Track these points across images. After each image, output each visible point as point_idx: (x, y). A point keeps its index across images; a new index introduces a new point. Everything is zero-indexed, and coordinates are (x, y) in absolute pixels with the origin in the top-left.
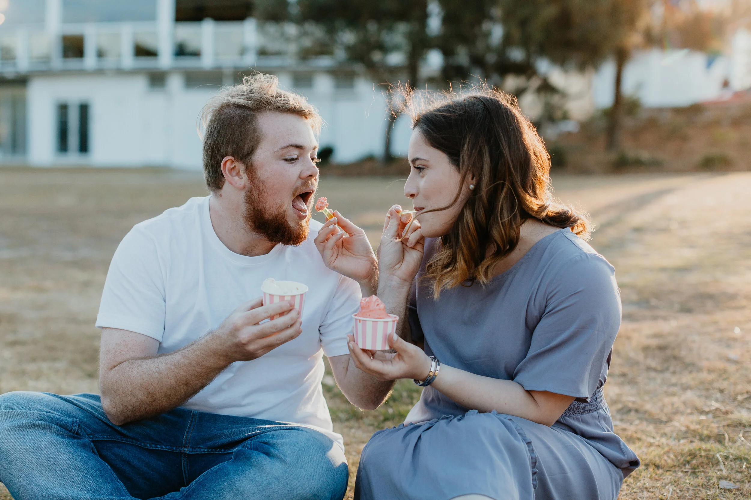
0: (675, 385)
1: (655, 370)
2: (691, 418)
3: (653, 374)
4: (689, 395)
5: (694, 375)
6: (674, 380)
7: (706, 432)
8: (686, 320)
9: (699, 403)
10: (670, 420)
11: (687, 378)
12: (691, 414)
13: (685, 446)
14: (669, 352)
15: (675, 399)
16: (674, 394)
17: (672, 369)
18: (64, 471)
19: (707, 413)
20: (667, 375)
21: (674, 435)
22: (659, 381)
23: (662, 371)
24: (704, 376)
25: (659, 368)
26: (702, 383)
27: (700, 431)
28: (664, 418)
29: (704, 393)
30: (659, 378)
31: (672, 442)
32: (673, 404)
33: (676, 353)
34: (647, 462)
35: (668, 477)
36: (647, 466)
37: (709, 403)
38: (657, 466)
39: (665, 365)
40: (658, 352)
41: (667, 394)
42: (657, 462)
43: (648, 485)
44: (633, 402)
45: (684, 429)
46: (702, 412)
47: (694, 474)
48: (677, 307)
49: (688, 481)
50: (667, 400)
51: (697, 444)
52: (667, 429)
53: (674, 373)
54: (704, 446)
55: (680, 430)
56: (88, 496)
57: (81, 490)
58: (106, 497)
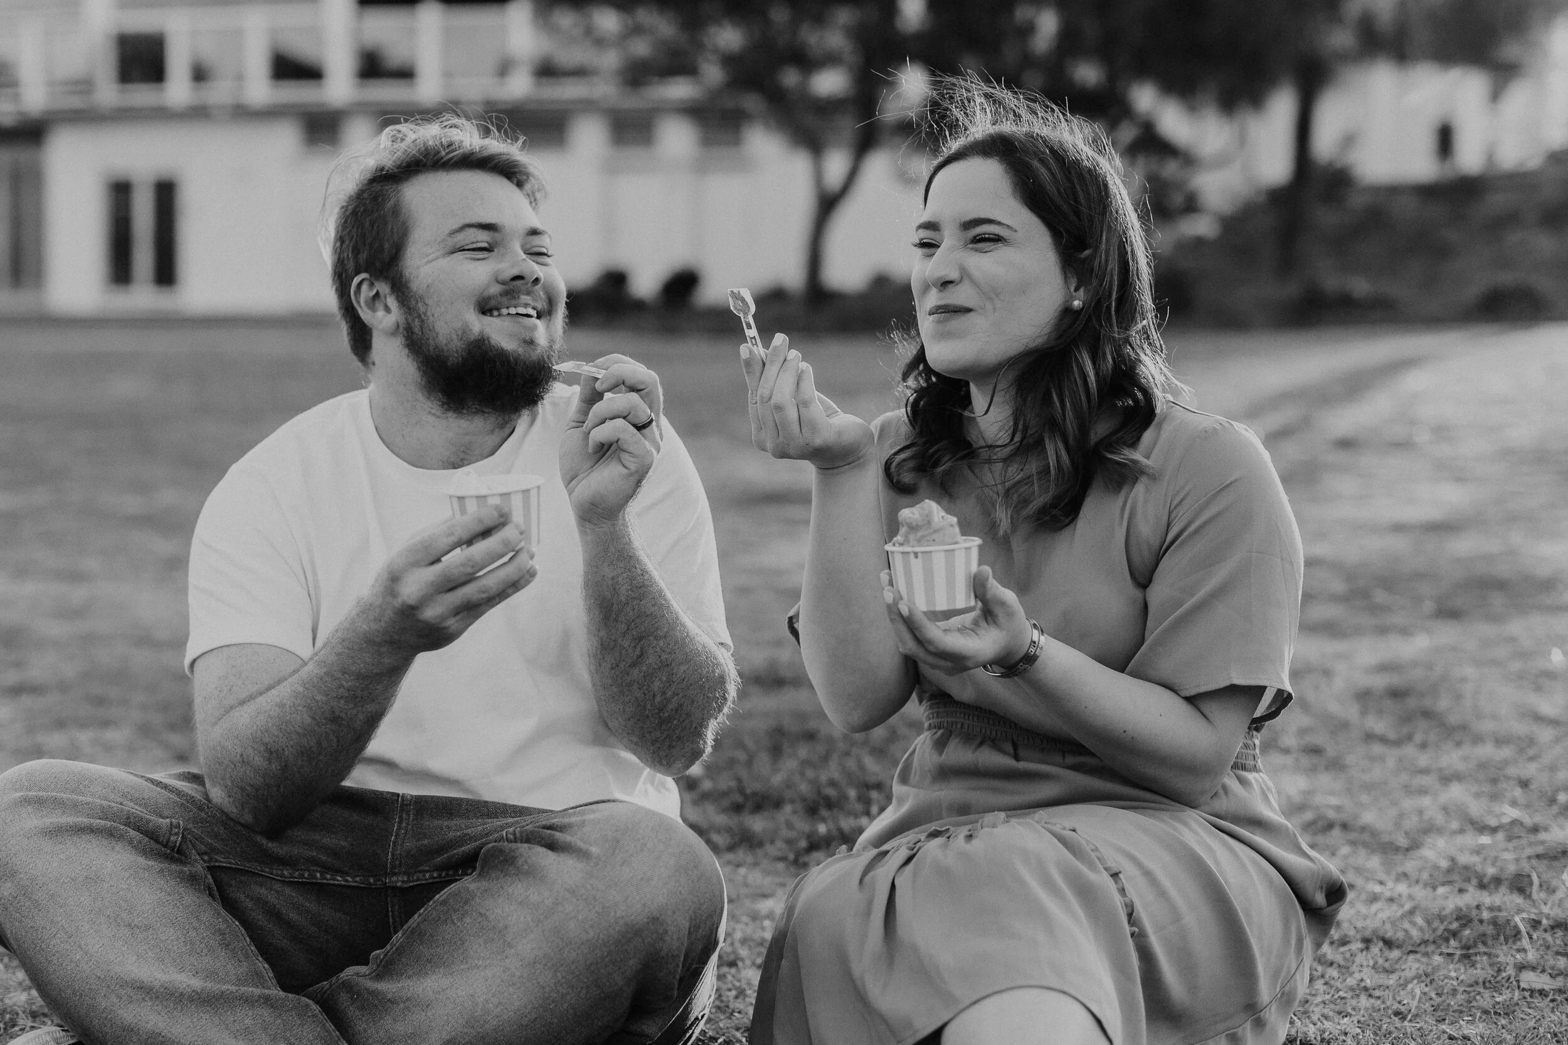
0: (1425, 771)
1: (1383, 740)
2: (1459, 839)
3: (1377, 749)
4: (1456, 792)
5: (1466, 749)
6: (1423, 760)
7: (1491, 871)
8: (1447, 634)
9: (1476, 808)
10: (1414, 846)
11: (1453, 758)
12: (1461, 831)
13: (1449, 901)
14: (1412, 703)
15: (1426, 801)
16: (1423, 791)
17: (1418, 738)
18: (147, 928)
19: (1494, 830)
20: (1409, 750)
21: (1425, 876)
22: (1391, 763)
23: (1398, 743)
24: (1487, 750)
25: (1392, 735)
26: (1482, 766)
27: (1479, 868)
28: (1402, 841)
29: (1487, 788)
30: (1392, 756)
31: (1420, 893)
32: (1420, 812)
33: (1427, 702)
34: (1367, 933)
35: (1413, 965)
36: (1367, 942)
37: (1497, 808)
38: (1389, 944)
39: (1405, 730)
40: (1388, 703)
41: (1408, 790)
42: (1389, 935)
43: (1368, 983)
44: (1338, 809)
45: (1444, 864)
46: (1482, 828)
47: (1467, 958)
48: (1429, 606)
49: (1455, 973)
50: (1408, 803)
51: (1473, 897)
52: (1410, 865)
53: (1424, 746)
54: (1487, 899)
55: (1436, 867)
56: (196, 983)
57: (182, 970)
58: (234, 988)
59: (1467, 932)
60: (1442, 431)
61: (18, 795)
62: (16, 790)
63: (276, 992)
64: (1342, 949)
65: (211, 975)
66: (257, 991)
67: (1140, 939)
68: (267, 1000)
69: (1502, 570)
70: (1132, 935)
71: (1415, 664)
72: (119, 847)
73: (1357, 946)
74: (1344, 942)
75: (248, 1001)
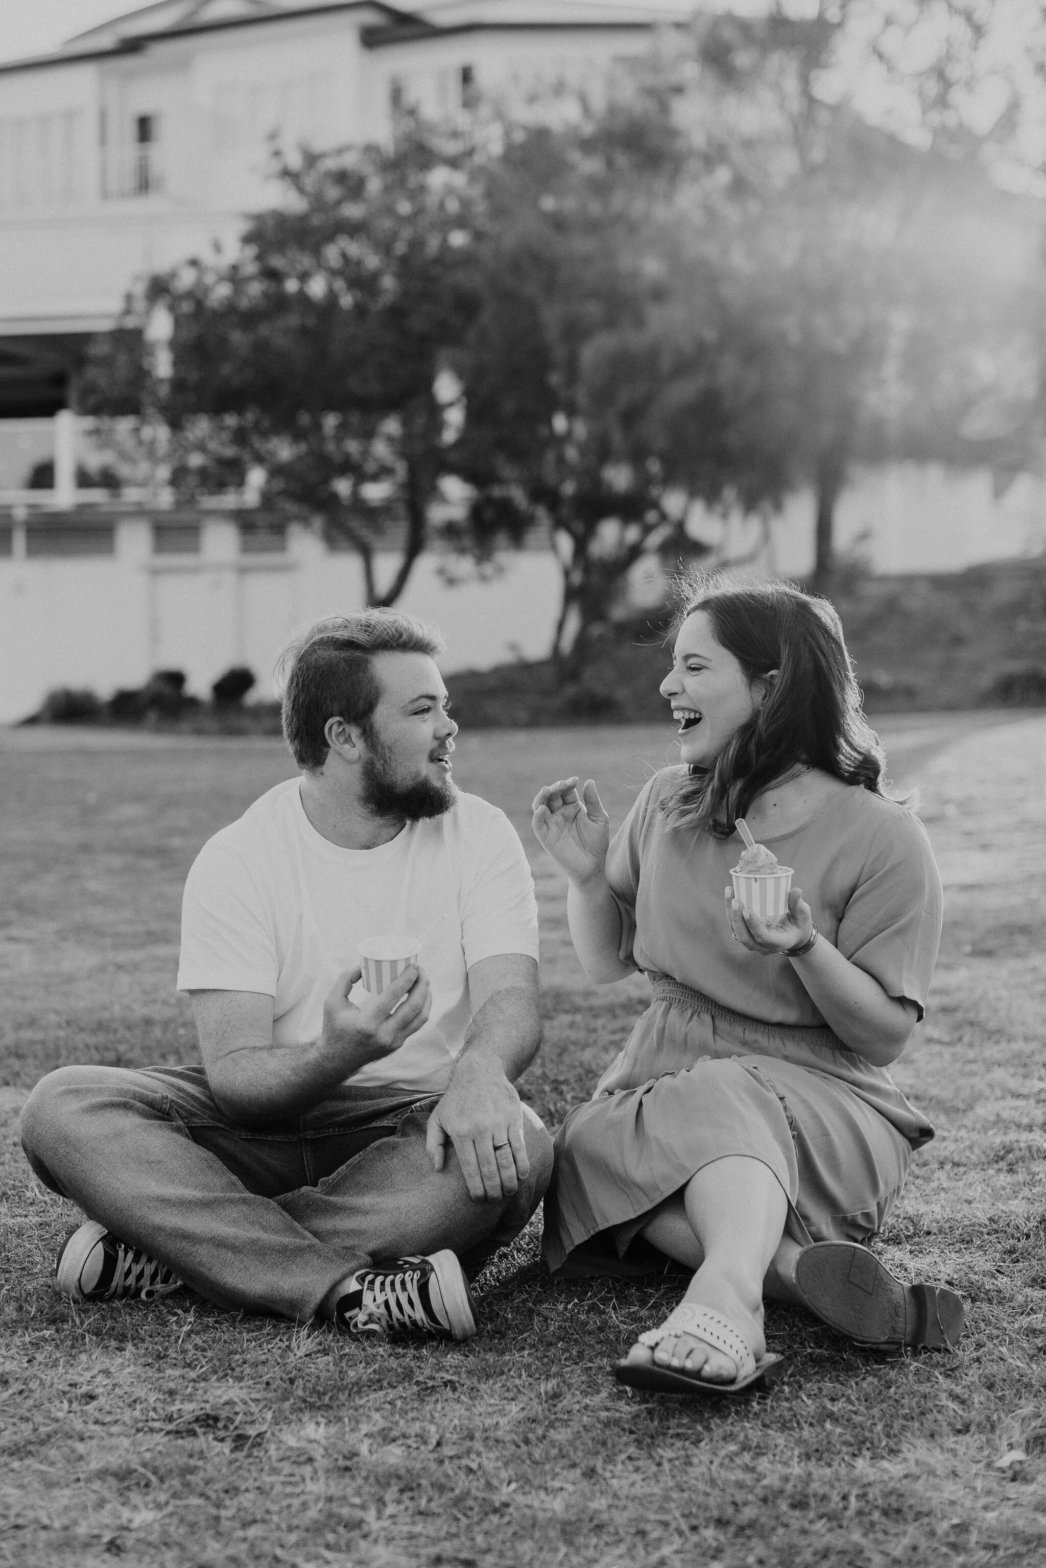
0: (973, 1061)
1: (940, 1042)
2: (1001, 1103)
3: (936, 1048)
4: (998, 1074)
5: (1003, 1045)
6: (971, 1054)
7: (1025, 1121)
8: (982, 967)
9: (1013, 1084)
10: (970, 1107)
11: (993, 1051)
12: (1003, 1098)
13: (997, 1139)
14: (959, 1016)
15: (976, 1080)
16: (973, 1074)
17: (966, 1039)
18: (159, 1162)
19: (1026, 1097)
20: (959, 1048)
21: (978, 1126)
22: (947, 1056)
23: (950, 1044)
24: (1019, 1045)
25: (946, 1038)
26: (1018, 1055)
27: (1017, 1119)
28: (961, 1106)
29: (1021, 1070)
30: (947, 1052)
31: (975, 1136)
32: (972, 1087)
33: (971, 1016)
34: (941, 1159)
35: (974, 1176)
36: (942, 1165)
37: (1028, 1083)
38: (956, 1164)
39: (956, 1035)
40: (941, 1017)
41: (962, 1073)
42: (956, 1159)
43: (945, 1186)
44: (911, 1087)
45: (992, 1118)
46: (1017, 1096)
47: (1011, 1171)
48: (968, 948)
49: (1004, 1179)
50: (962, 1082)
51: (1012, 1136)
52: (967, 1122)
53: (971, 1045)
54: (1025, 1137)
55: (986, 1120)
56: (198, 1194)
57: (187, 1186)
58: (223, 1195)
59: (1011, 1156)
60: (967, 807)
61: (63, 1088)
62: (61, 1085)
63: (248, 1195)
64: (924, 1169)
65: (205, 1187)
66: (237, 1195)
67: (799, 1139)
68: (244, 1201)
69: (1025, 917)
70: (793, 1137)
71: (959, 988)
72: (130, 1114)
73: (935, 1166)
74: (925, 1164)
75: (232, 1201)
